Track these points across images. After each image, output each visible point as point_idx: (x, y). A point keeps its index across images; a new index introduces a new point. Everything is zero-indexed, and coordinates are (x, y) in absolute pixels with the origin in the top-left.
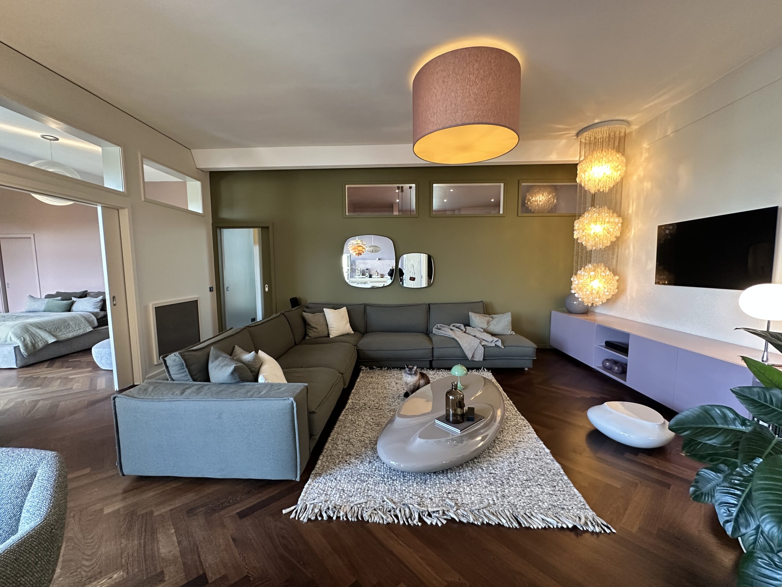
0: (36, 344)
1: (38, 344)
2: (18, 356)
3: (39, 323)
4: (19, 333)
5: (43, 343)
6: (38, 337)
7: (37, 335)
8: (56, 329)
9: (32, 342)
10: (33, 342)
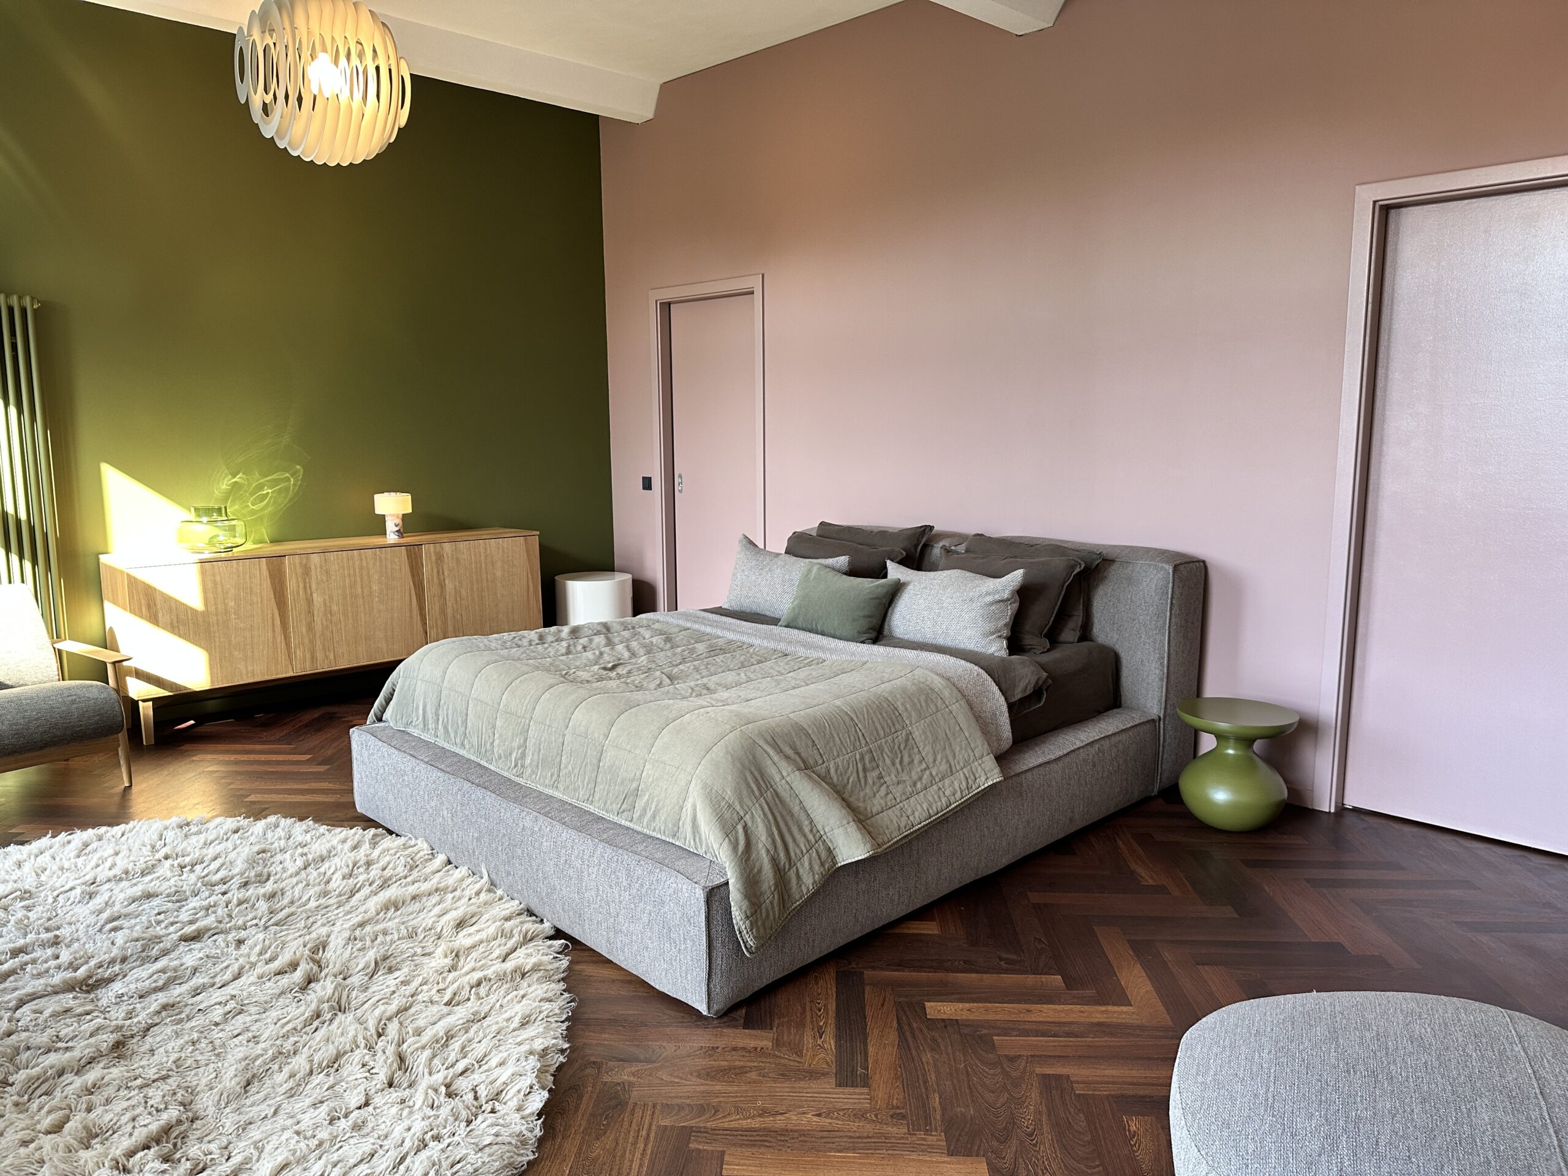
0: (792, 874)
1: (798, 877)
2: (718, 944)
3: (800, 729)
4: (729, 793)
5: (816, 868)
6: (801, 829)
7: (796, 809)
8: (865, 770)
9: (774, 861)
10: (782, 855)
